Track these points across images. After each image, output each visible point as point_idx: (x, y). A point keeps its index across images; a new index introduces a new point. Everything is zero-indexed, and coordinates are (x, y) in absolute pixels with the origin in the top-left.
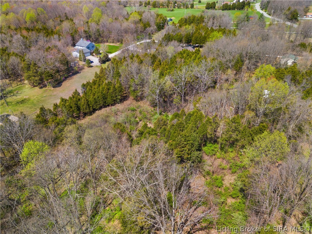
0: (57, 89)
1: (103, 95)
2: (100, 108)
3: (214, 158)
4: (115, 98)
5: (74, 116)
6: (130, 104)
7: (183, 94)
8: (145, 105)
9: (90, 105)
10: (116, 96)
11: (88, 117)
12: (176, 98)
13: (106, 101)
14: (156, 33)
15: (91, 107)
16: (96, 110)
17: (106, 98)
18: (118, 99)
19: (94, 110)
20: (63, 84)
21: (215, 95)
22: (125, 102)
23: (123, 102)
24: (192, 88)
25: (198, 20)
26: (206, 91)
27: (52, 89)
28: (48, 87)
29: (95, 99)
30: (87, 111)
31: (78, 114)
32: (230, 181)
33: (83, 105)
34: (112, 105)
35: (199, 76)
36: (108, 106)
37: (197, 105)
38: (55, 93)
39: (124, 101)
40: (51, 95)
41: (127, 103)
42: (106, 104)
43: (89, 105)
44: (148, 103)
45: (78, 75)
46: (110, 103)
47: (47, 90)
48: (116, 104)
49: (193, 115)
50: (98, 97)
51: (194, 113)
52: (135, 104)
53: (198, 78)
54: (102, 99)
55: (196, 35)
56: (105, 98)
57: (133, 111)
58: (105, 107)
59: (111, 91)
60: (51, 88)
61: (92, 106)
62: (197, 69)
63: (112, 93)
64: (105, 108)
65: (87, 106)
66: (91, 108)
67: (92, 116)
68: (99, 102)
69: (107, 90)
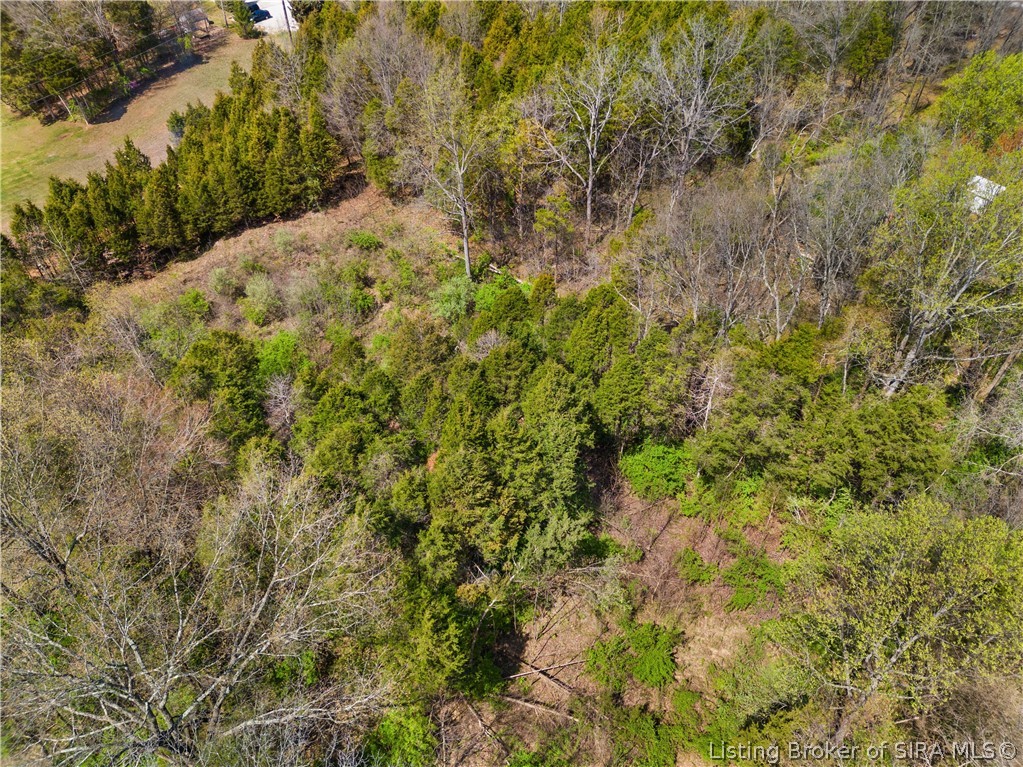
0: (106, 127)
1: (238, 172)
2: (236, 229)
3: (665, 514)
4: (295, 186)
5: (109, 262)
6: (365, 215)
7: (590, 183)
9: (184, 217)
10: (302, 179)
11: (179, 264)
13: (254, 200)
15: (187, 222)
16: (217, 236)
17: (256, 184)
18: (309, 191)
19: (207, 238)
20: (132, 107)
22: (345, 204)
23: (336, 205)
28: (71, 118)
29: (205, 188)
30: (167, 240)
31: (126, 254)
32: (715, 651)
33: (149, 215)
34: (286, 216)
36: (270, 218)
38: (92, 147)
39: (340, 199)
40: (76, 155)
41: (353, 207)
42: (259, 211)
43: (175, 215)
45: (197, 71)
46: (276, 210)
47: (67, 131)
48: (305, 212)
50: (220, 181)
52: (383, 217)
54: (239, 190)
56: (250, 182)
57: (368, 248)
58: (258, 223)
59: (278, 152)
60: (82, 125)
61: (190, 218)
63: (283, 165)
64: (257, 230)
65: (169, 221)
66: (190, 226)
67: (197, 261)
68: (226, 202)
69: (260, 151)
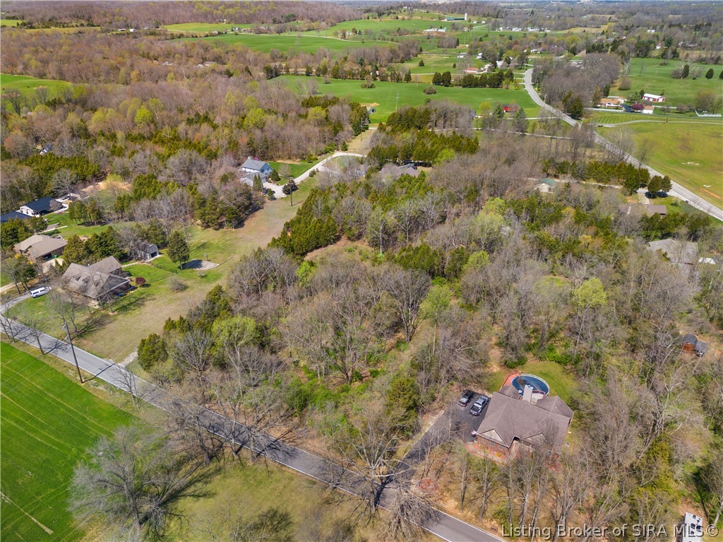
0: (240, 229)
4: (328, 238)
6: (345, 245)
7: (407, 231)
8: (363, 245)
12: (400, 235)
13: (318, 242)
14: (353, 138)
18: (331, 239)
20: (246, 223)
21: (444, 230)
22: (339, 242)
23: (336, 243)
24: (417, 224)
25: (421, 117)
26: (433, 227)
27: (234, 230)
28: (225, 227)
34: (324, 247)
35: (425, 210)
37: (425, 240)
38: (240, 235)
39: (337, 241)
40: (237, 238)
41: (341, 243)
44: (366, 243)
46: (323, 244)
47: (226, 231)
48: (328, 245)
49: (420, 248)
51: (421, 246)
52: (350, 245)
53: (424, 212)
55: (419, 147)
57: (351, 251)
60: (231, 230)
62: (422, 202)
